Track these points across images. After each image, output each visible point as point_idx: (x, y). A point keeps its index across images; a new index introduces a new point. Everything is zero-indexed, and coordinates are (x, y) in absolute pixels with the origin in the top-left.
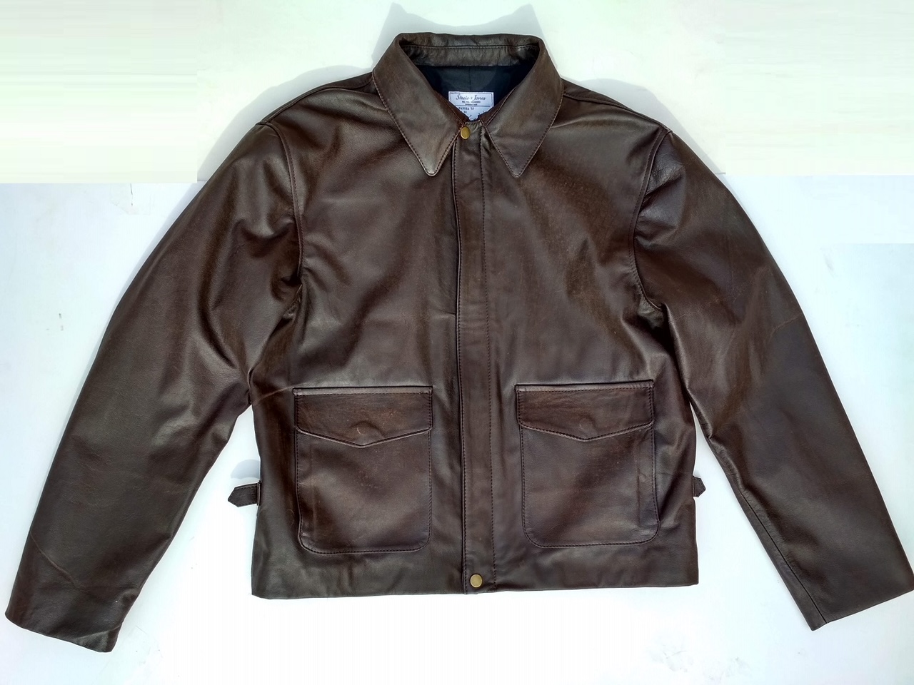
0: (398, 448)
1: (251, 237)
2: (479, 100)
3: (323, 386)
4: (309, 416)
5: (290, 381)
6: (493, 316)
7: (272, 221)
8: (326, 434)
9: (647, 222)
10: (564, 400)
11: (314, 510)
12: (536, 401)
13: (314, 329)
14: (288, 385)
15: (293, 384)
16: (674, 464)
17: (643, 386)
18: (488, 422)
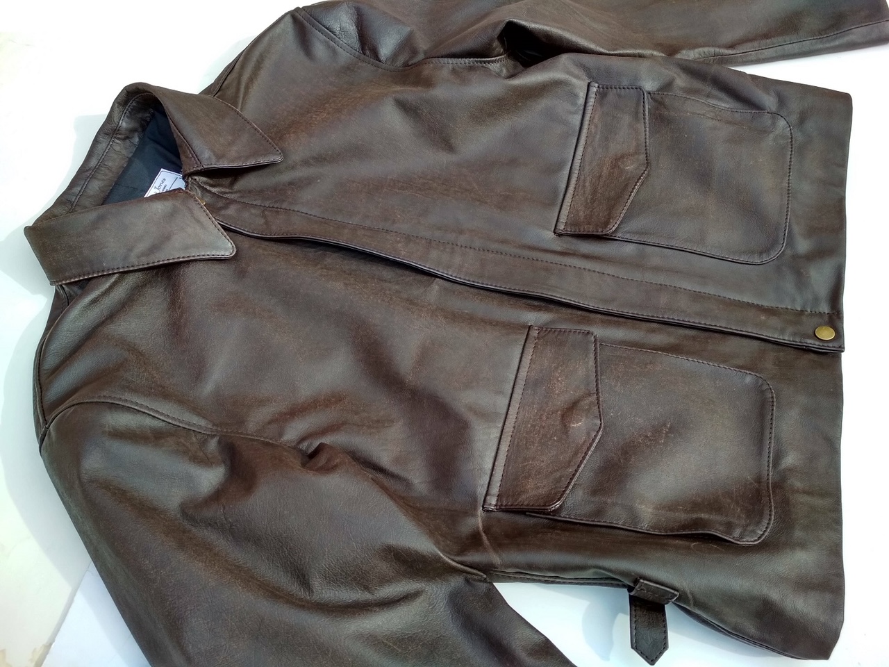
0: (613, 384)
1: (217, 495)
2: (163, 186)
3: (490, 466)
4: (533, 491)
5: (469, 511)
6: (451, 237)
7: (205, 462)
8: (571, 470)
9: (395, 56)
10: (587, 184)
11: (695, 516)
12: (581, 213)
13: (397, 460)
14: (474, 515)
15: (475, 509)
16: (697, 85)
17: (594, 96)
18: (598, 274)
